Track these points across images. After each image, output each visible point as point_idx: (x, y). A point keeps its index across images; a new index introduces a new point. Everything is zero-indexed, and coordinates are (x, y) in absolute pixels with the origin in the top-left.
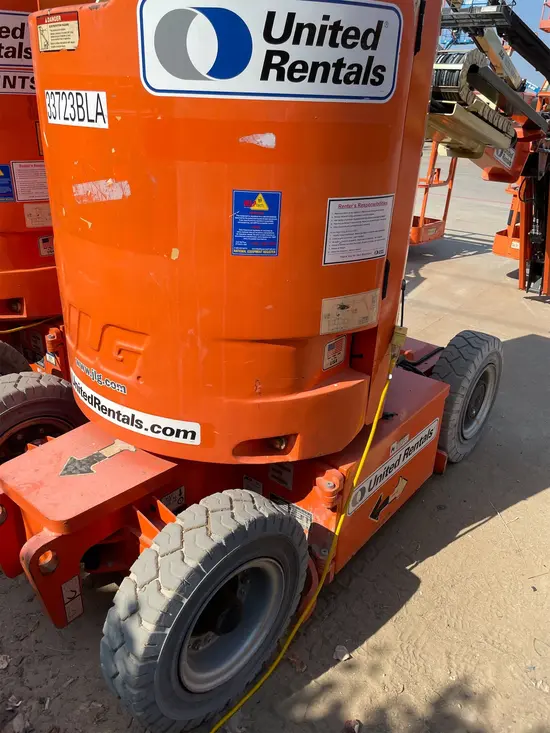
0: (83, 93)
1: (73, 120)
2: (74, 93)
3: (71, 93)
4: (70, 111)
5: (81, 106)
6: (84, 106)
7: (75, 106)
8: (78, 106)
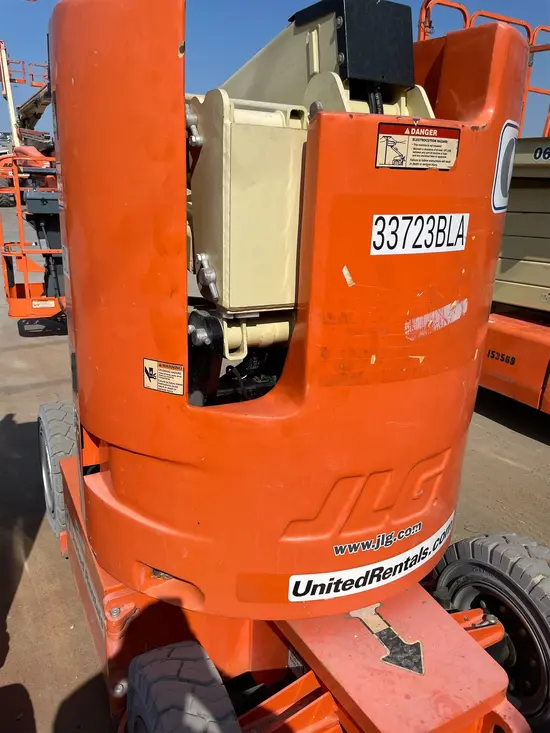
0: (448, 216)
1: (428, 246)
2: (436, 216)
3: (432, 217)
4: (426, 236)
5: (442, 231)
6: (446, 231)
7: (435, 232)
8: (439, 231)
